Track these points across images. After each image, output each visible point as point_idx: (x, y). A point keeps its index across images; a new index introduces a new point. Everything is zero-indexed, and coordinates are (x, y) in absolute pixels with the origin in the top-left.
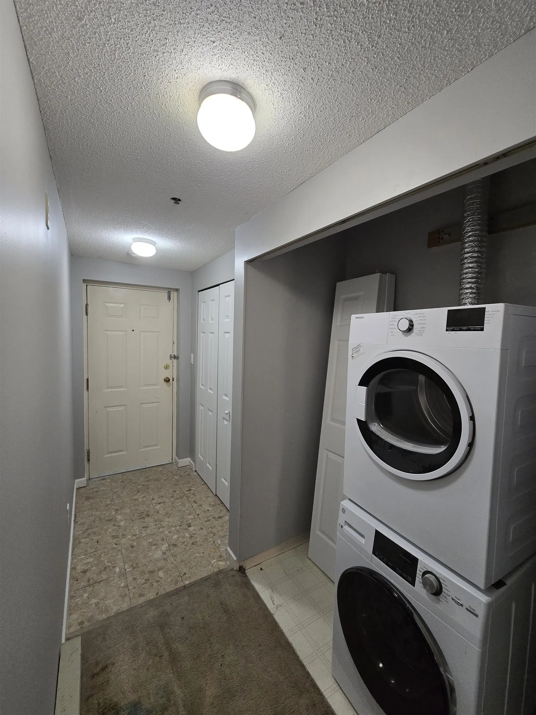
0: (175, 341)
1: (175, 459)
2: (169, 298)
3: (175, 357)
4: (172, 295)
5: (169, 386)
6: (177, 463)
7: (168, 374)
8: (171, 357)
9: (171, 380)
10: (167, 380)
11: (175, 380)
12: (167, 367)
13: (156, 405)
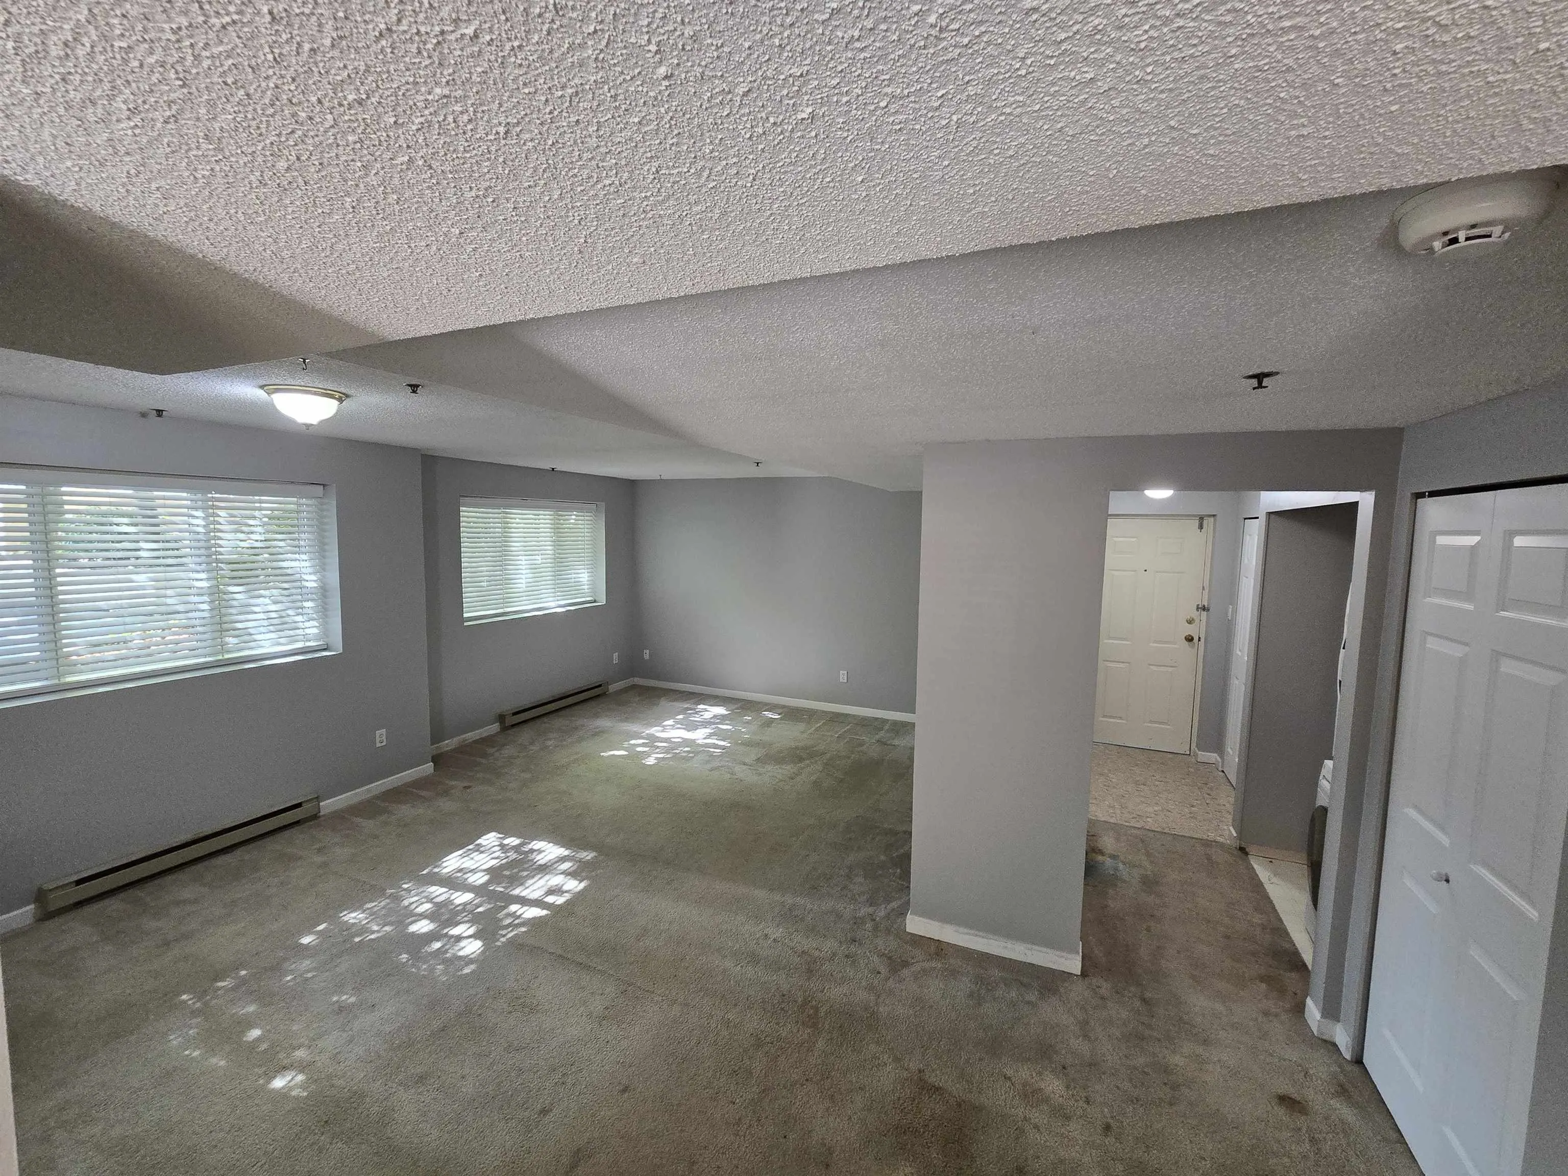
0: (1206, 584)
1: (1195, 752)
2: (1201, 527)
3: (1204, 608)
4: (1205, 522)
5: (1193, 647)
6: (1196, 755)
7: (1191, 630)
8: (1198, 608)
9: (1196, 639)
10: (1190, 639)
11: (1202, 640)
12: (1190, 622)
13: (1170, 669)
